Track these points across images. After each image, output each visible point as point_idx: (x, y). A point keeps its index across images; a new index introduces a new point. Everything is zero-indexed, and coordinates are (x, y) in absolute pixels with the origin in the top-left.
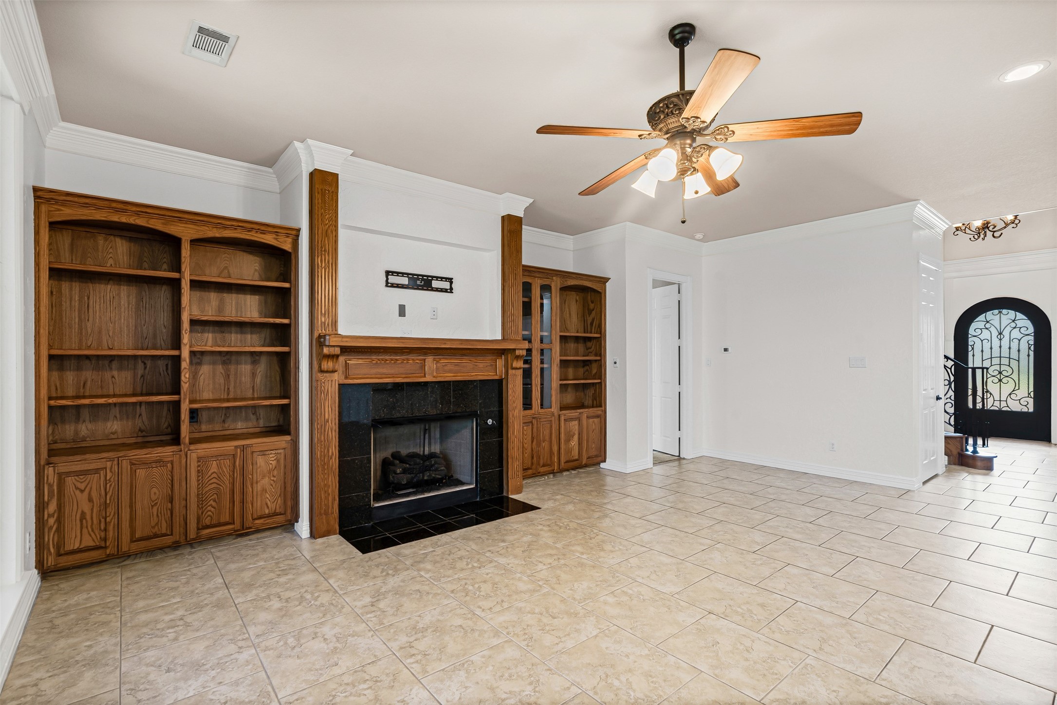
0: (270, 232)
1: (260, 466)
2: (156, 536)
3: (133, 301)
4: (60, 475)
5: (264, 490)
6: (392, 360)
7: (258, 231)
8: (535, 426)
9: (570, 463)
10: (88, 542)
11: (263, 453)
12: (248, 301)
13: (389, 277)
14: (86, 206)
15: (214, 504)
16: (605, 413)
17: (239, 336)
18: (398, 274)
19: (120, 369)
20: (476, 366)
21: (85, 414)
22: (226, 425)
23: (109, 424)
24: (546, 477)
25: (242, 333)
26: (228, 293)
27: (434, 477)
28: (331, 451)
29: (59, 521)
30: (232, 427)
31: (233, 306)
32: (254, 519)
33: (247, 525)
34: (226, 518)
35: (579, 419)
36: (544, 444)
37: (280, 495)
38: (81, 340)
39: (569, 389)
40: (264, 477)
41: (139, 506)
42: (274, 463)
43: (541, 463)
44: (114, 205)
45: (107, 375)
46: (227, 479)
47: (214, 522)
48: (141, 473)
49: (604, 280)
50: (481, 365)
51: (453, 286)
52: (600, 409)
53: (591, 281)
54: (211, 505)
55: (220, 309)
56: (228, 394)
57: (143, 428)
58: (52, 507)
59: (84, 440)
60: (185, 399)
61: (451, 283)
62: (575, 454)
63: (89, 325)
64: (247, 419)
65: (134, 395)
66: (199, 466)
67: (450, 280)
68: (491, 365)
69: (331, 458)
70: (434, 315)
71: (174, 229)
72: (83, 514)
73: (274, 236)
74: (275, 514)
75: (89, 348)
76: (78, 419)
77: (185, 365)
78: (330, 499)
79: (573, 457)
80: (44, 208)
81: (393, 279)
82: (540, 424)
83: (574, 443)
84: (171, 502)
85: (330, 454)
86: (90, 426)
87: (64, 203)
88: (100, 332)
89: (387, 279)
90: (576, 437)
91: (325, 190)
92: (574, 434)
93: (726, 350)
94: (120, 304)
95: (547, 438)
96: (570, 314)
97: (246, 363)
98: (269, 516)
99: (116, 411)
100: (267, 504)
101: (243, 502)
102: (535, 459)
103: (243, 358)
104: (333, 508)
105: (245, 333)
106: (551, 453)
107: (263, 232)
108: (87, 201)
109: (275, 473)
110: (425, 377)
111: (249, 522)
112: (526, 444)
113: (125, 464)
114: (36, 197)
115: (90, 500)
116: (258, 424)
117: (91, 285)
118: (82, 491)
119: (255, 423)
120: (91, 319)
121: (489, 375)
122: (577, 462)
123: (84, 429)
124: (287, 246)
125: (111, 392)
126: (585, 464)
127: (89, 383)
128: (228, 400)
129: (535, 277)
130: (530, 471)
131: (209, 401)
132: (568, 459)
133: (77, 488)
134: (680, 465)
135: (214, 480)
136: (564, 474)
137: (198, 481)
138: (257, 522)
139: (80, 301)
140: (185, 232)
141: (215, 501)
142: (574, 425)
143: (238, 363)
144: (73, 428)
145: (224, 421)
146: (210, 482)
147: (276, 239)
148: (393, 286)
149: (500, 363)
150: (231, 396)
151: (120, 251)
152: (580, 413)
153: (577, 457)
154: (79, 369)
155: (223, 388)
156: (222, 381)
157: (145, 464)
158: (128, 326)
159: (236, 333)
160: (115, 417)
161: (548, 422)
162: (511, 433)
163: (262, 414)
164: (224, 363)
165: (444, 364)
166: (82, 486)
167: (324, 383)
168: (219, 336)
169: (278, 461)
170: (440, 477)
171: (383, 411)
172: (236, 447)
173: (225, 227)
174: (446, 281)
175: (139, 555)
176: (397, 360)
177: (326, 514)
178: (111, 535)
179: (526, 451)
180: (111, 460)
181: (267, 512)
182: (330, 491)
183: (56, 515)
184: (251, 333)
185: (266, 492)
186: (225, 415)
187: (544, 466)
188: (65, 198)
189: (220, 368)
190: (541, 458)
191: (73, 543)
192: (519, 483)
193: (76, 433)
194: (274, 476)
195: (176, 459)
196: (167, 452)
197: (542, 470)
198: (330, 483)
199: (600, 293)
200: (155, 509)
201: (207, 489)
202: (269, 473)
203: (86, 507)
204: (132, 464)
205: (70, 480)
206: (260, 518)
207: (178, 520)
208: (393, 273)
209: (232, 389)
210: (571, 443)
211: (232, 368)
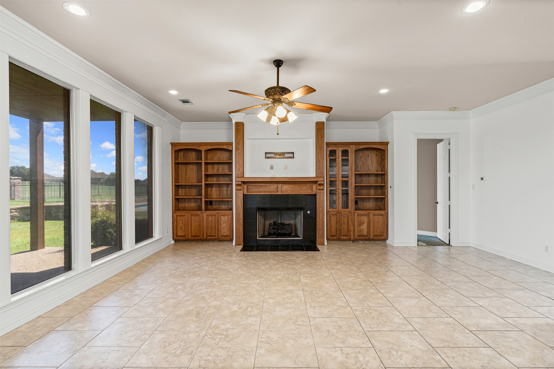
0: (225, 145)
1: (223, 220)
2: (197, 236)
3: (196, 169)
4: (177, 215)
5: (224, 228)
6: (264, 186)
7: (222, 145)
8: (338, 217)
9: (361, 237)
10: (182, 234)
11: (224, 216)
12: (225, 166)
13: (267, 155)
14: (181, 145)
15: (210, 229)
16: (388, 213)
17: (223, 178)
18: (270, 153)
19: (194, 188)
20: (302, 188)
21: (187, 200)
22: (220, 206)
23: (192, 204)
24: (348, 242)
25: (218, 177)
26: (220, 165)
27: (285, 233)
28: (240, 217)
29: (176, 227)
30: (221, 207)
31: (221, 169)
32: (221, 236)
33: (219, 238)
34: (213, 234)
35: (368, 215)
36: (344, 226)
37: (229, 230)
38: (185, 181)
39: (371, 200)
40: (224, 223)
41: (192, 227)
42: (227, 219)
43: (342, 235)
44: (186, 144)
45: (191, 190)
46: (213, 222)
47: (211, 235)
48: (193, 217)
49: (387, 144)
50: (304, 188)
51: (294, 155)
52: (385, 211)
53: (376, 145)
54: (210, 230)
55: (218, 170)
56: (220, 197)
57: (199, 205)
58: (175, 224)
59: (186, 207)
60: (203, 197)
61: (293, 154)
62: (365, 232)
63: (187, 176)
64: (225, 205)
65: (197, 196)
66: (206, 218)
67: (293, 153)
68: (310, 188)
69: (240, 219)
70: (286, 168)
71: (200, 148)
72: (181, 227)
73: (226, 146)
74: (227, 236)
75: (187, 183)
76: (185, 202)
77: (203, 187)
78: (240, 233)
79: (363, 234)
80: (173, 147)
81: (268, 155)
82: (342, 216)
83: (364, 227)
84: (200, 227)
85: (240, 218)
86: (187, 204)
87: (177, 145)
88: (189, 179)
89: (266, 155)
90: (365, 225)
91: (238, 128)
92: (364, 223)
93: (482, 179)
94: (193, 170)
95: (346, 223)
96: (372, 162)
97: (225, 187)
98: (225, 236)
99: (193, 200)
100: (225, 232)
101: (218, 230)
102: (338, 232)
103: (224, 185)
104: (241, 236)
105: (225, 177)
106: (349, 230)
107: (223, 145)
108: (181, 144)
109: (227, 222)
110: (278, 192)
111: (220, 237)
112: (333, 224)
113: (190, 214)
114: (172, 145)
115: (182, 223)
116: (229, 207)
117: (187, 165)
118: (181, 221)
119: (228, 206)
120: (187, 175)
121: (309, 192)
122: (366, 237)
123: (187, 205)
124: (230, 149)
125: (192, 195)
126: (372, 239)
127: (187, 192)
128: (220, 198)
129: (339, 147)
130: (335, 237)
131: (215, 198)
132: (360, 235)
133: (180, 220)
134: (449, 249)
135: (210, 222)
136: (360, 242)
137: (206, 222)
138: (222, 237)
139: (185, 170)
140: (203, 149)
141: (211, 229)
142: (365, 219)
143: (223, 187)
144: (184, 204)
145: (219, 205)
146: (210, 223)
147: (227, 147)
148: (268, 158)
149: (314, 187)
150: (221, 197)
151: (193, 155)
152: (368, 213)
153: (366, 235)
154: (185, 188)
155: (219, 194)
156: (218, 193)
157: (194, 215)
158: (195, 176)
159: (222, 177)
160: (193, 202)
161: (346, 215)
162: (318, 218)
163: (230, 204)
164: (219, 187)
165: (286, 187)
166: (181, 219)
167: (238, 194)
168: (217, 178)
169: (228, 219)
170: (288, 233)
171: (261, 204)
172: (216, 213)
173: (213, 145)
174: (291, 154)
175: (193, 241)
176: (266, 186)
177: (239, 238)
178: (187, 233)
179: (333, 228)
180: (187, 213)
181: (225, 235)
182: (240, 230)
183: (176, 226)
184: (226, 177)
185: (225, 228)
186: (219, 203)
187: (344, 236)
188: (177, 144)
189: (218, 188)
190: (342, 232)
191: (179, 234)
192: (322, 241)
193: (185, 206)
194: (227, 224)
195: (201, 214)
196: (199, 212)
197: (343, 237)
198: (240, 228)
199: (384, 151)
200: (196, 228)
201: (208, 225)
202: (226, 222)
203: (182, 225)
204: (191, 215)
205: (178, 217)
206: (223, 236)
207: (202, 232)
208: (268, 153)
209: (221, 195)
210: (362, 227)
211: (221, 188)
